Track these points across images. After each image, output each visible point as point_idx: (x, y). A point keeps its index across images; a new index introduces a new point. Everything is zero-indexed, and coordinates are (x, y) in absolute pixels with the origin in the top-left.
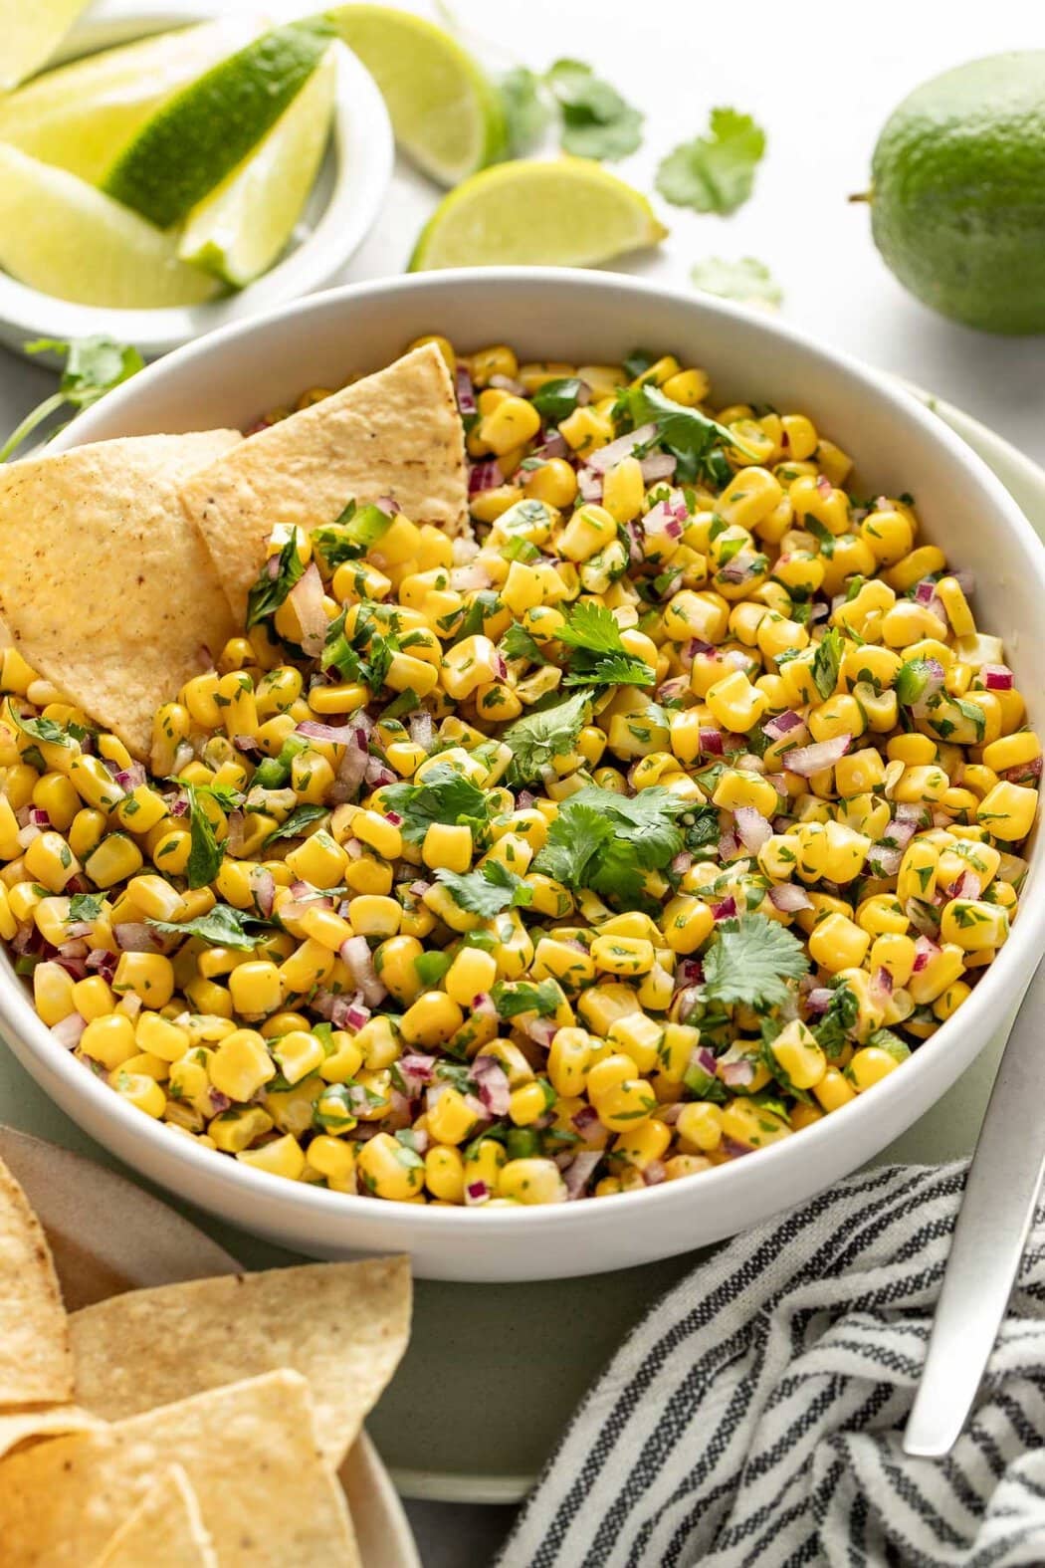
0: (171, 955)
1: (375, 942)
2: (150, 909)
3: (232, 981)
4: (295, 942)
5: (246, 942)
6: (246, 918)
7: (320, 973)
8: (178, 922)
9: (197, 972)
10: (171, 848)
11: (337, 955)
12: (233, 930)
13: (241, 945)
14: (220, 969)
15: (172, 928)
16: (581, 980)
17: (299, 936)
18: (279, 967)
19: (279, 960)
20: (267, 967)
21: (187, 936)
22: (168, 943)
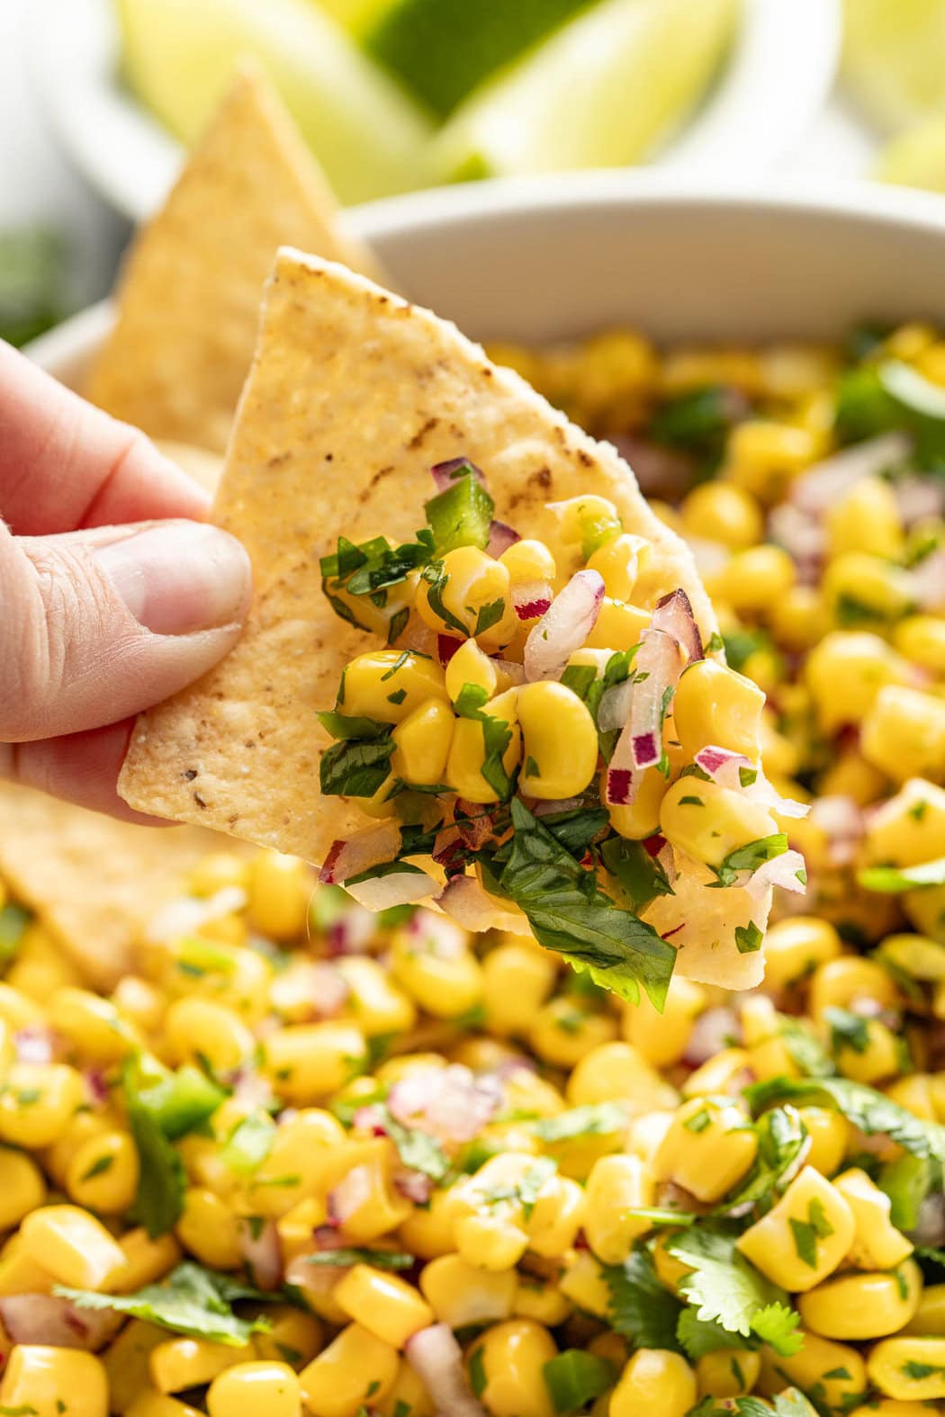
0: (101, 1350)
1: (469, 1337)
2: (63, 1270)
3: (213, 1398)
4: (328, 1329)
5: (231, 1329)
6: (235, 1291)
7: (374, 1387)
8: (115, 1292)
9: (147, 1381)
10: (101, 1167)
11: (402, 1353)
12: (211, 1308)
13: (224, 1335)
14: (190, 1377)
15: (103, 1301)
16: (845, 1395)
17: (334, 1317)
18: (298, 1371)
19: (298, 1360)
20: (277, 1373)
21: (128, 1320)
22: (97, 1329)
